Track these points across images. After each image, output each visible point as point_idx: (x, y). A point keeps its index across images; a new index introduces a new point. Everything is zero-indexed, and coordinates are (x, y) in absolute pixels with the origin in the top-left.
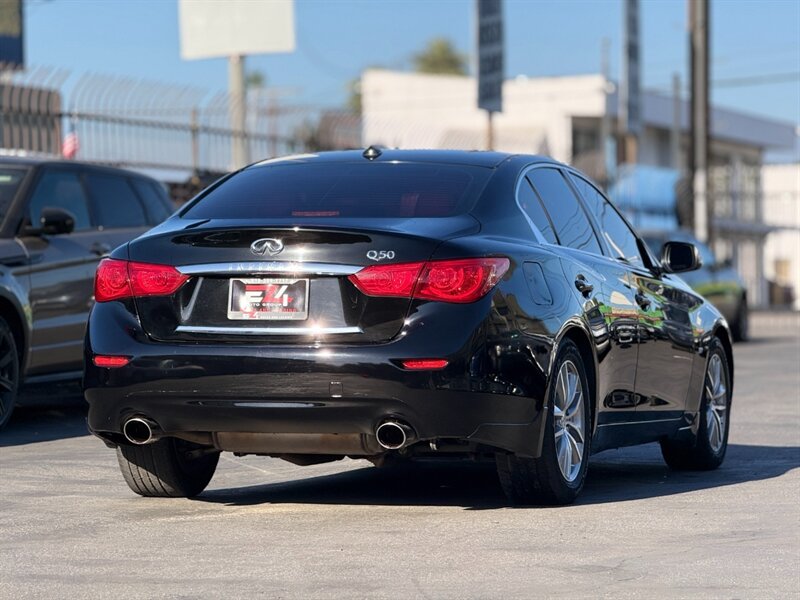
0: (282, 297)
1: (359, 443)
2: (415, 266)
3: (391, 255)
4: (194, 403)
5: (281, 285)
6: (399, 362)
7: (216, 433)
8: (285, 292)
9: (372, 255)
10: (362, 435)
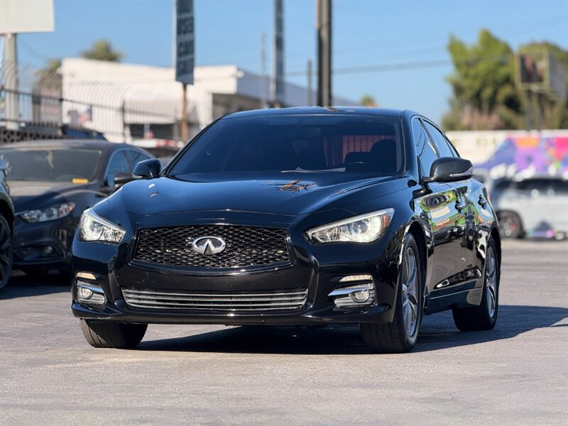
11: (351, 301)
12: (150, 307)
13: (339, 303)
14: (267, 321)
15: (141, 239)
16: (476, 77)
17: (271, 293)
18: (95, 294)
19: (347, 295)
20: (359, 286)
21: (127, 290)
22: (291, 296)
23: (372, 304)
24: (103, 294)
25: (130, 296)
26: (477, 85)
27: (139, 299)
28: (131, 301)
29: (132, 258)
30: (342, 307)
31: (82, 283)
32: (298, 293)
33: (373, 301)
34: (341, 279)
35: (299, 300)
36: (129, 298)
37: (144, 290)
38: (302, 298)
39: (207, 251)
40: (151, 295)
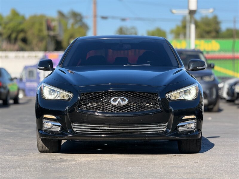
11: (186, 128)
12: (86, 132)
13: (180, 129)
14: (148, 139)
15: (82, 98)
16: (9, 29)
17: (149, 125)
18: (54, 126)
19: (184, 126)
20: (189, 121)
21: (74, 124)
22: (159, 126)
23: (195, 130)
24: (59, 126)
25: (76, 127)
26: (9, 32)
27: (80, 128)
28: (76, 129)
29: (78, 108)
30: (182, 131)
31: (47, 120)
32: (162, 125)
33: (195, 128)
34: (183, 118)
35: (163, 128)
36: (75, 128)
37: (83, 124)
38: (164, 127)
39: (118, 104)
40: (87, 126)
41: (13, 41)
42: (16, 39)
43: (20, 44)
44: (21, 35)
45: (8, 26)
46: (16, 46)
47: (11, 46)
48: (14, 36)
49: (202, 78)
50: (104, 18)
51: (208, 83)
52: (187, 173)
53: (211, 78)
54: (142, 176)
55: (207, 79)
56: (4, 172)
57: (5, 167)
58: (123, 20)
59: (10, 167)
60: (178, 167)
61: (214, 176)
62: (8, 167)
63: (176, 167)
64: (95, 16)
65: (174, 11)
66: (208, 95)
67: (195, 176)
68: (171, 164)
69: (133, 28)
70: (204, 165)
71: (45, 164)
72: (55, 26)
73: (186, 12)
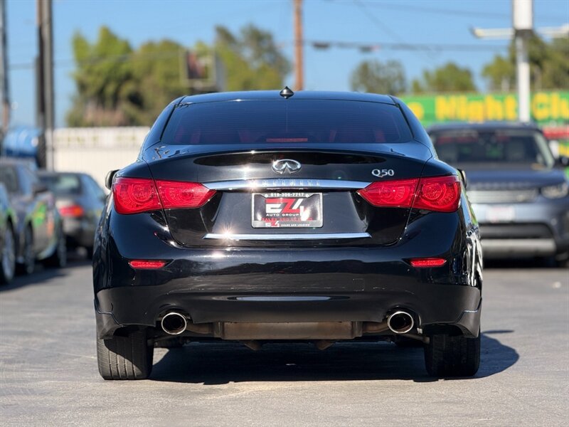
0: (299, 208)
1: (350, 329)
2: (411, 182)
3: (391, 173)
4: (232, 298)
5: (298, 198)
6: (408, 261)
7: (223, 324)
8: (302, 204)
9: (376, 172)
10: (352, 322)
16: (99, 74)
26: (100, 81)
41: (109, 103)
42: (116, 98)
43: (126, 108)
44: (128, 88)
45: (97, 68)
46: (118, 115)
47: (106, 116)
48: (110, 89)
49: (540, 191)
50: (321, 46)
51: (554, 201)
52: (466, 415)
53: (561, 190)
54: (370, 423)
55: (553, 193)
56: (83, 418)
57: (85, 408)
58: (366, 49)
59: (96, 407)
60: (452, 402)
61: (521, 422)
62: (93, 407)
63: (447, 402)
64: (300, 42)
65: (479, 32)
66: (556, 230)
67: (481, 421)
68: (439, 396)
69: (394, 64)
70: (510, 398)
71: (170, 400)
72: (206, 68)
73: (508, 33)
